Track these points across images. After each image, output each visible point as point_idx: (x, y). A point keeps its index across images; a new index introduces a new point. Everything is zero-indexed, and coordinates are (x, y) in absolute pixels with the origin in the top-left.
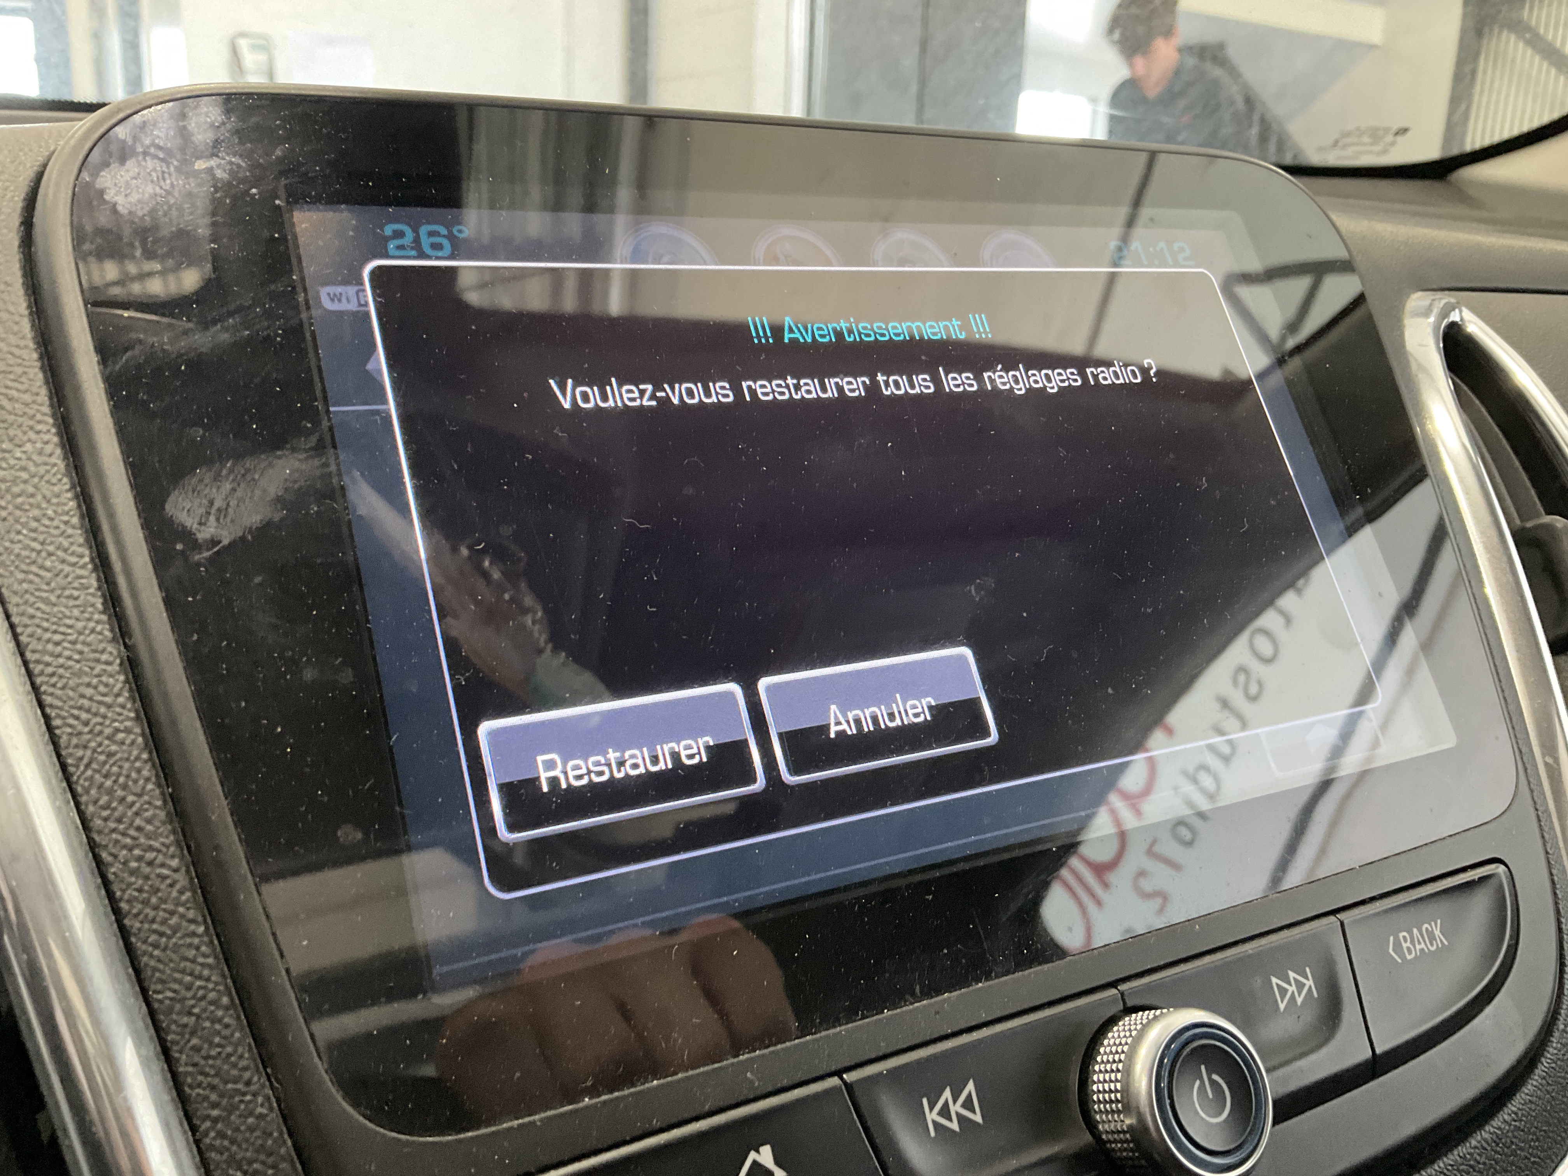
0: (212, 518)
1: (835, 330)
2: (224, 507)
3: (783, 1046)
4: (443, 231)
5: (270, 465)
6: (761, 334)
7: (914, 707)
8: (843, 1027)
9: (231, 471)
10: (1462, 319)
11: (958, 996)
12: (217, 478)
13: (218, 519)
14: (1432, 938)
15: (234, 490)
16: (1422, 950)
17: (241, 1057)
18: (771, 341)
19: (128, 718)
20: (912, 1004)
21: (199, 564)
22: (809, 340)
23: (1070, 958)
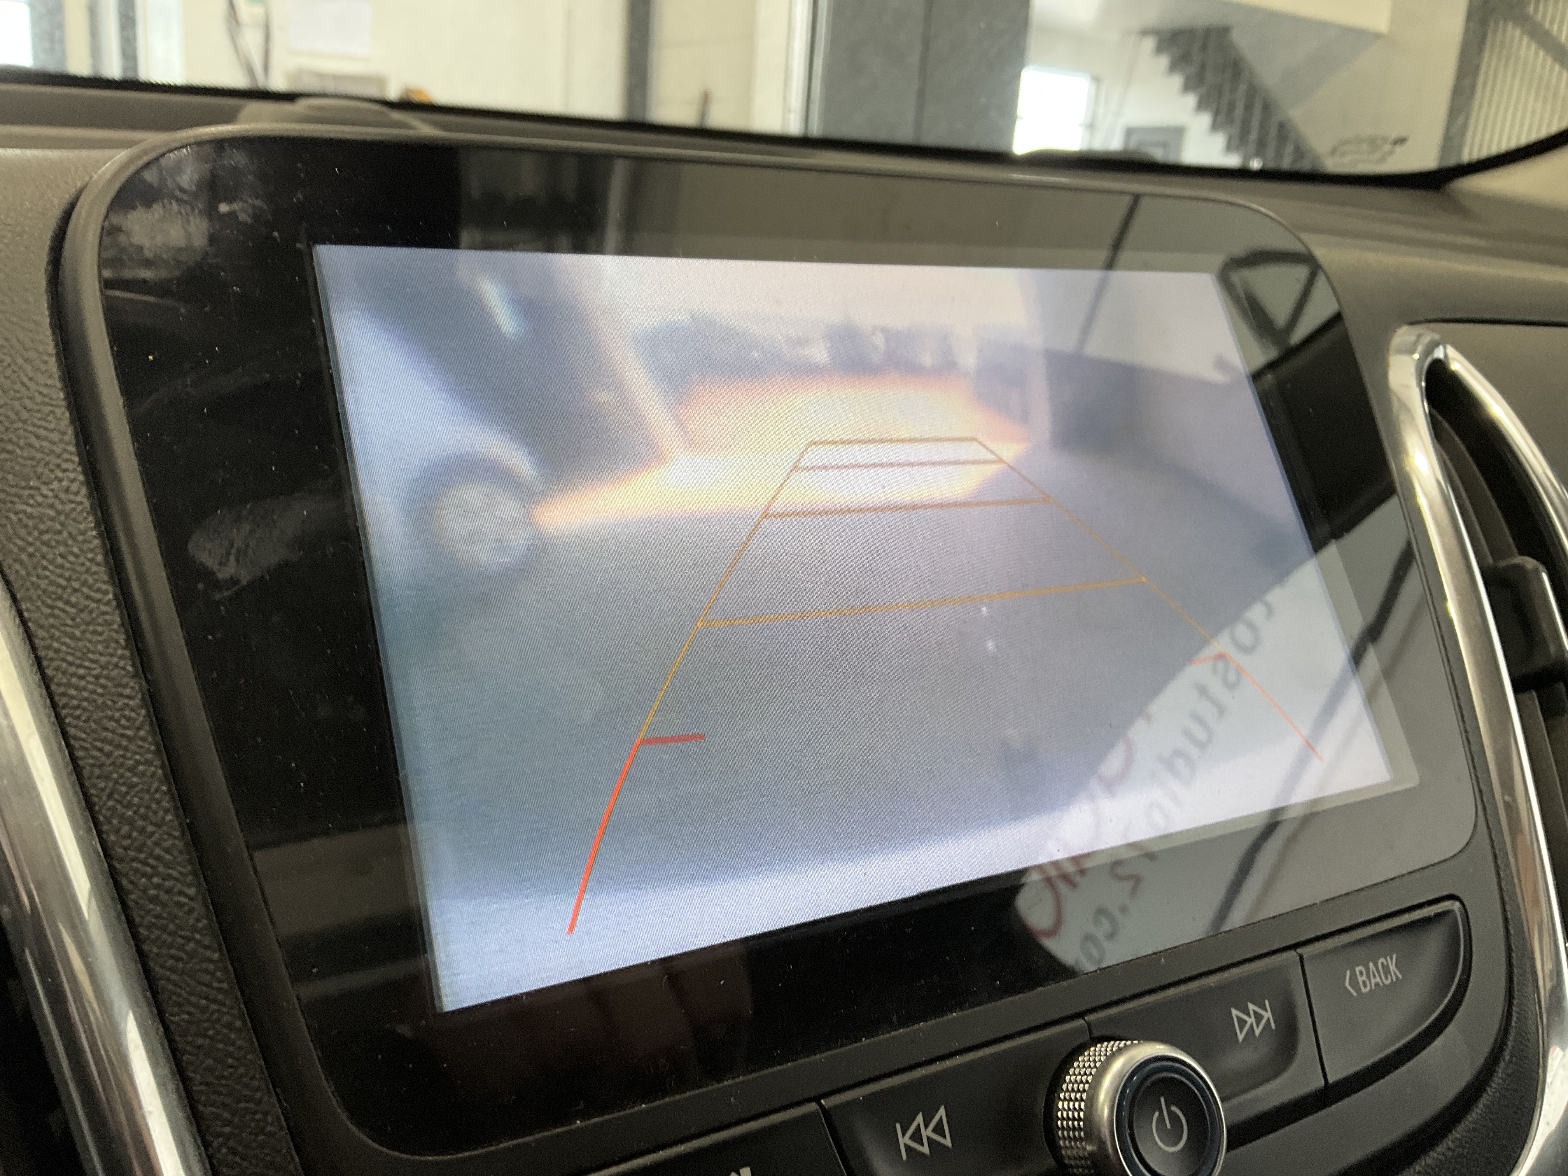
0: (232, 558)
2: (244, 547)
3: (765, 1072)
5: (288, 506)
8: (823, 1055)
9: (251, 512)
10: (1446, 356)
11: (933, 1025)
12: (237, 519)
13: (237, 560)
14: (1387, 971)
15: (253, 531)
16: (1377, 984)
17: (253, 1078)
19: (149, 751)
20: (888, 1032)
21: (219, 603)
23: (1040, 989)
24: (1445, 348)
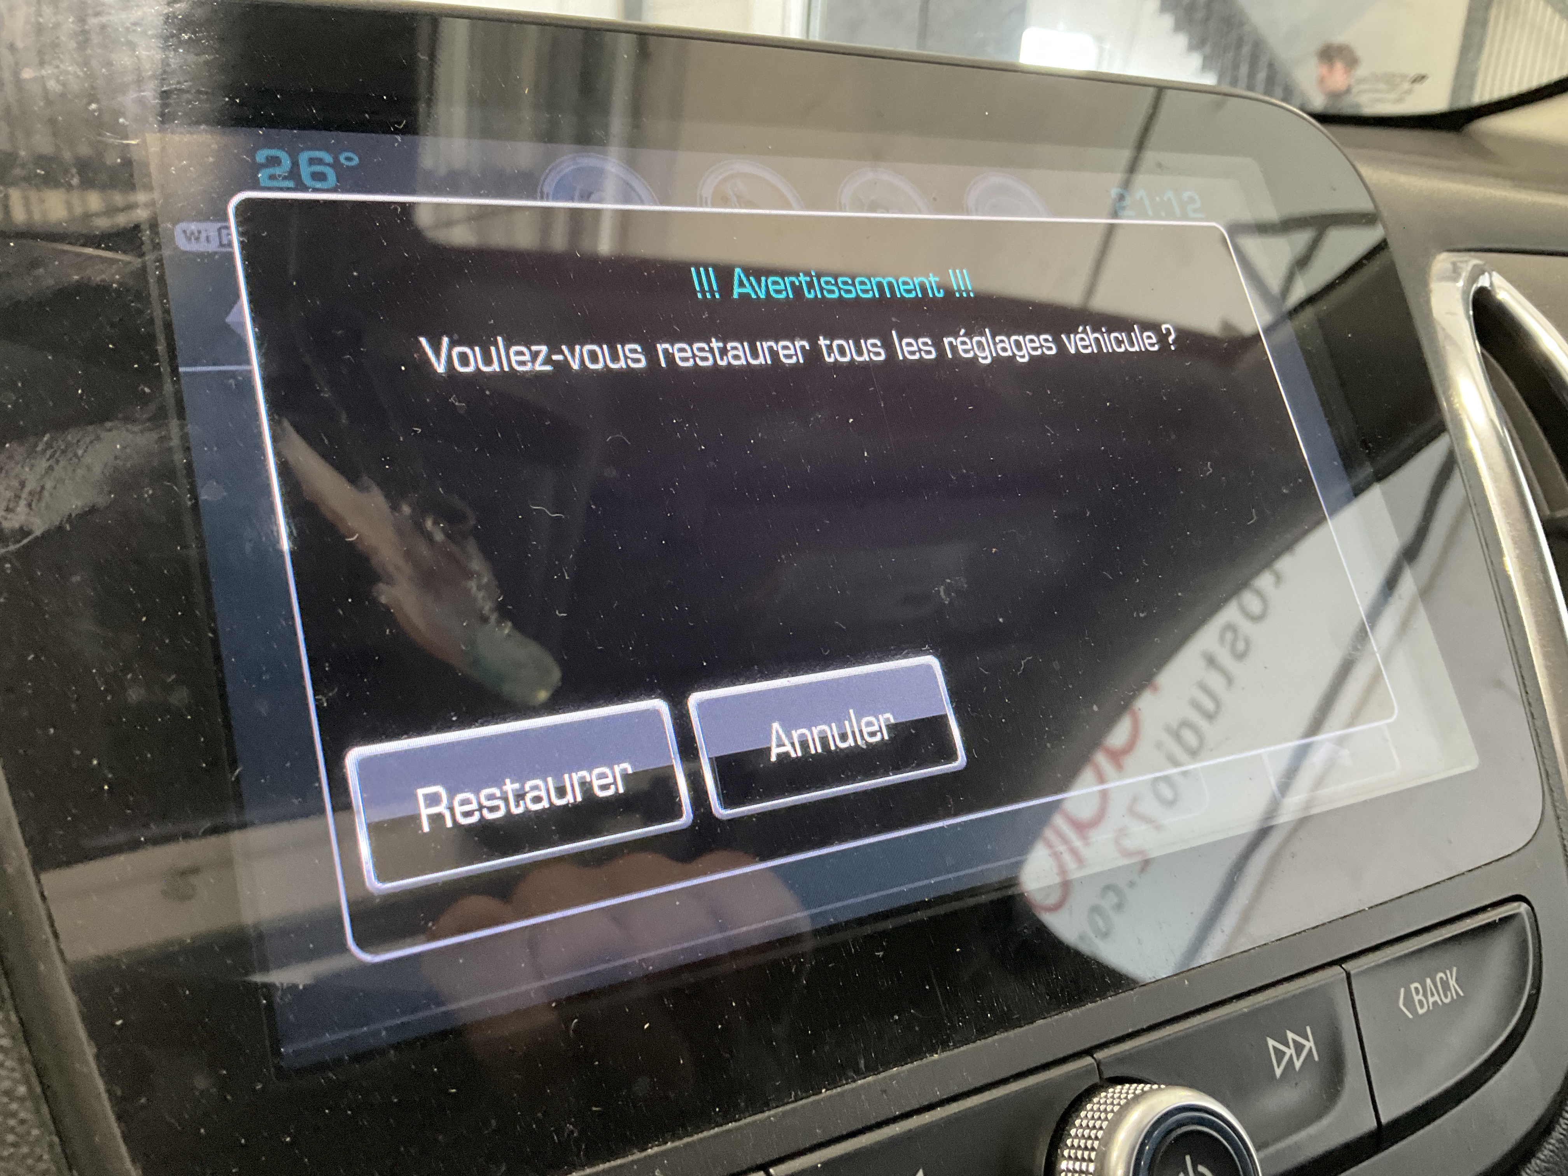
0: (23, 503)
1: (792, 284)
2: (39, 489)
3: (701, 1135)
4: (328, 158)
5: (98, 438)
6: (706, 288)
7: (869, 724)
8: (772, 1112)
9: (49, 445)
10: (1491, 284)
11: (909, 1071)
12: (31, 453)
13: (29, 505)
14: (1446, 988)
15: (51, 468)
16: (1435, 1003)
17: (40, 1159)
18: (717, 296)
20: (854, 1081)
21: (3, 560)
22: (762, 296)
23: (1040, 1022)
24: (1491, 276)
